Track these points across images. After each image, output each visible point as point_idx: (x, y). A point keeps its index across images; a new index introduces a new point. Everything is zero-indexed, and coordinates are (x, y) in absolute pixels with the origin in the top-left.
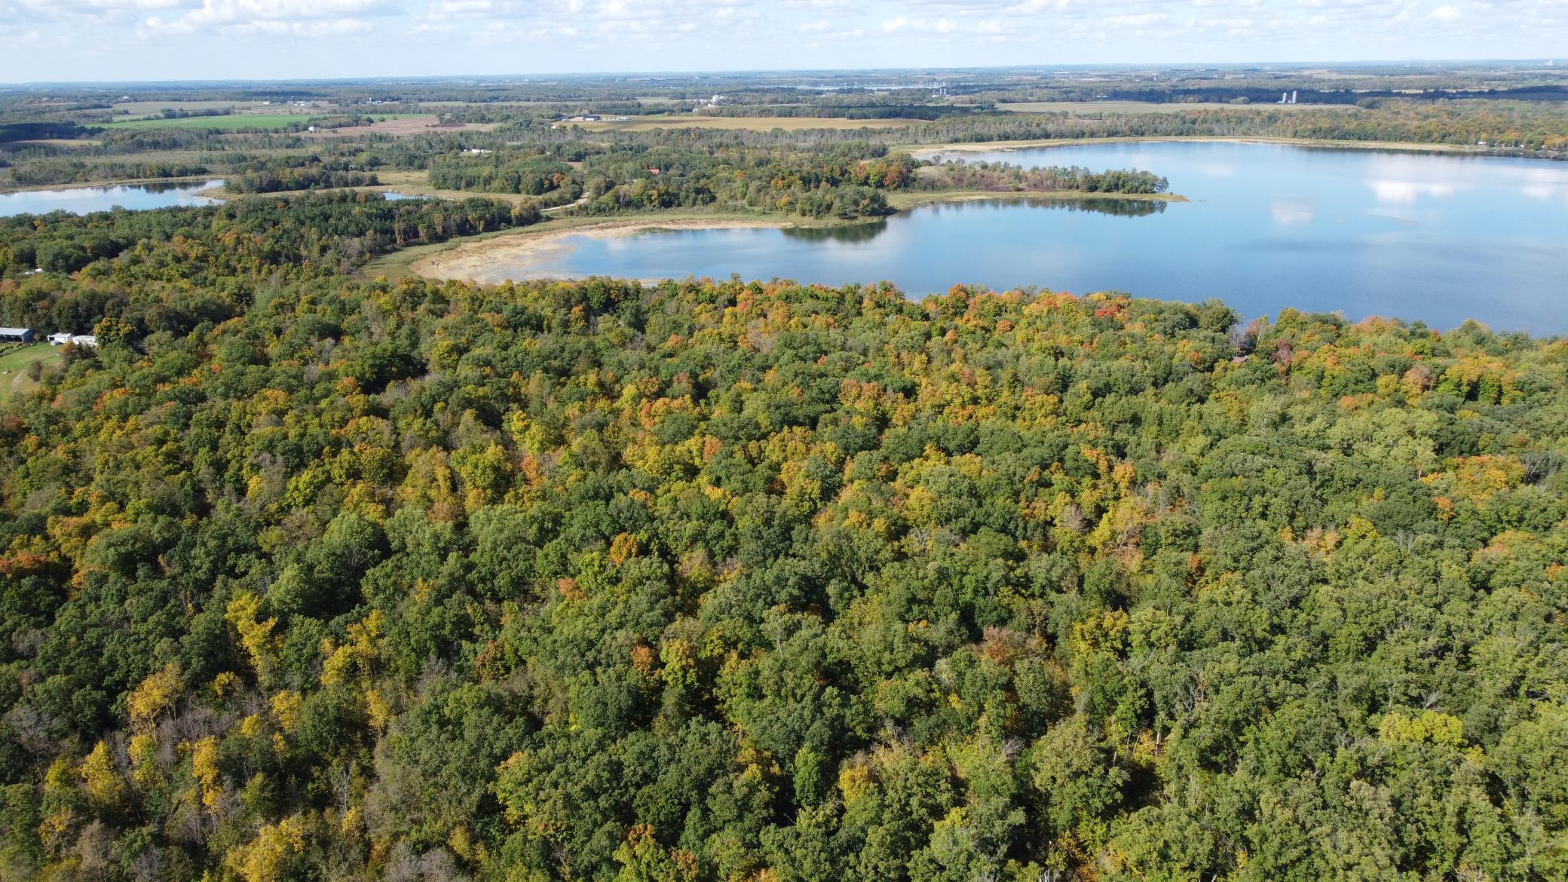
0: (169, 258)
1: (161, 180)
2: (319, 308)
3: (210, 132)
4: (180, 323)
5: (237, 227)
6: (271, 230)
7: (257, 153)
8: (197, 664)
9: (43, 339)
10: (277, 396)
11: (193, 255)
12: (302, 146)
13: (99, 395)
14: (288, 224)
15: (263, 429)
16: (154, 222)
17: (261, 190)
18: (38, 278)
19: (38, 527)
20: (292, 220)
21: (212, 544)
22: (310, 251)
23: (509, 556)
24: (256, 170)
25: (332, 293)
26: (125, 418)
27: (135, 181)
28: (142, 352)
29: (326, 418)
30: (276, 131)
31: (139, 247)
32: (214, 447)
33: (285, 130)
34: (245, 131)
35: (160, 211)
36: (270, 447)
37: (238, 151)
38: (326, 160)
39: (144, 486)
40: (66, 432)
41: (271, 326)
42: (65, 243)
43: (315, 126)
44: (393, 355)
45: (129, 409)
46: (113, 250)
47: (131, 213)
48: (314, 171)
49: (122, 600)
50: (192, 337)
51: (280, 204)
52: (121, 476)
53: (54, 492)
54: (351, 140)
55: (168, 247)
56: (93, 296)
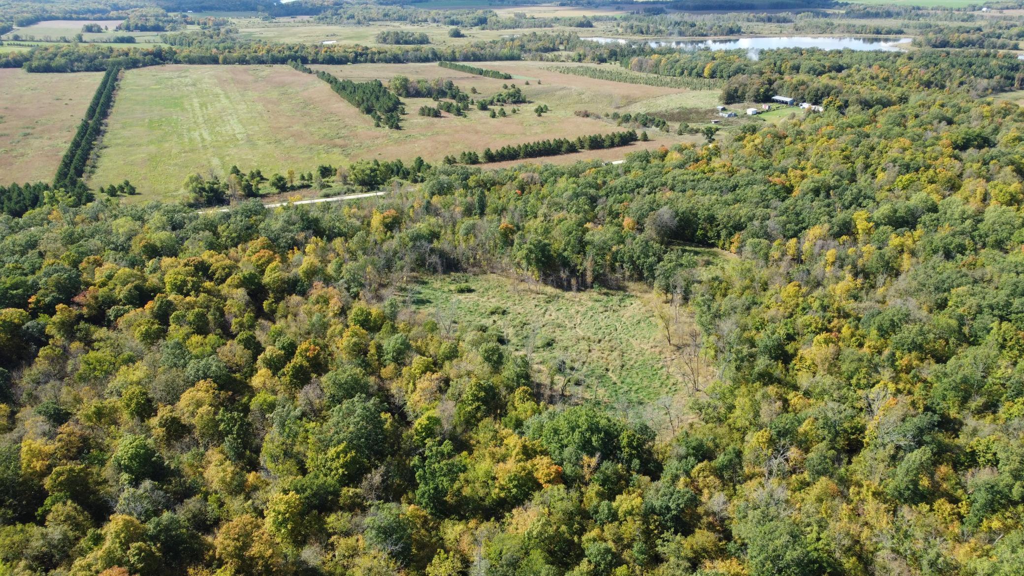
0: (867, 77)
1: (874, 36)
2: (945, 108)
3: (914, 8)
4: (866, 104)
5: (912, 64)
6: (932, 68)
7: (939, 23)
8: (836, 229)
9: (797, 105)
10: (906, 142)
11: (881, 76)
12: (973, 20)
13: (820, 127)
14: (944, 65)
15: (894, 153)
16: (865, 57)
17: (935, 46)
18: (802, 77)
19: (784, 171)
20: (947, 64)
21: (855, 191)
22: (952, 84)
23: (1000, 230)
24: (935, 33)
25: (955, 101)
26: (830, 138)
27: (859, 35)
28: (843, 114)
29: (927, 155)
30: (959, 10)
31: (853, 69)
32: (867, 157)
33: (965, 9)
34: (937, 9)
35: (869, 52)
36: (894, 161)
37: (928, 21)
38: (986, 31)
39: (831, 166)
40: (802, 140)
41: (914, 113)
42: (817, 63)
43: (988, 7)
44: (978, 136)
45: (833, 135)
46: (840, 69)
47: (853, 51)
48: (974, 37)
49: (812, 202)
50: (871, 111)
51: (944, 54)
52: (823, 159)
53: (793, 161)
54: (1011, 19)
55: (869, 70)
56: (827, 87)
